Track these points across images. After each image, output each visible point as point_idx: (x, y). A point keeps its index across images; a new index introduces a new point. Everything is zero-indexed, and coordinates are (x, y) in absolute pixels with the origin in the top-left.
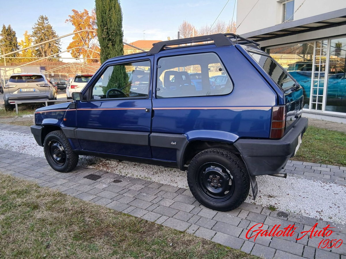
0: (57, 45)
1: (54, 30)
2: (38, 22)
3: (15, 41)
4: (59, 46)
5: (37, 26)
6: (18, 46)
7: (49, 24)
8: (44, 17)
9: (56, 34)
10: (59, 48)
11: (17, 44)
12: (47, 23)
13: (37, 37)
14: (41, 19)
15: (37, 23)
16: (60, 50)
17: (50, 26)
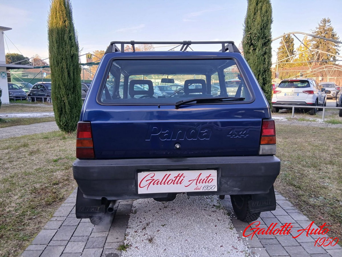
0: (336, 48)
1: (335, 32)
2: (319, 25)
3: (292, 47)
4: (338, 49)
5: (318, 30)
6: (294, 52)
7: (330, 26)
8: (327, 19)
9: (337, 36)
10: (338, 50)
11: (293, 50)
12: (329, 26)
13: (316, 41)
14: (323, 22)
15: (318, 27)
16: (339, 52)
17: (332, 28)
